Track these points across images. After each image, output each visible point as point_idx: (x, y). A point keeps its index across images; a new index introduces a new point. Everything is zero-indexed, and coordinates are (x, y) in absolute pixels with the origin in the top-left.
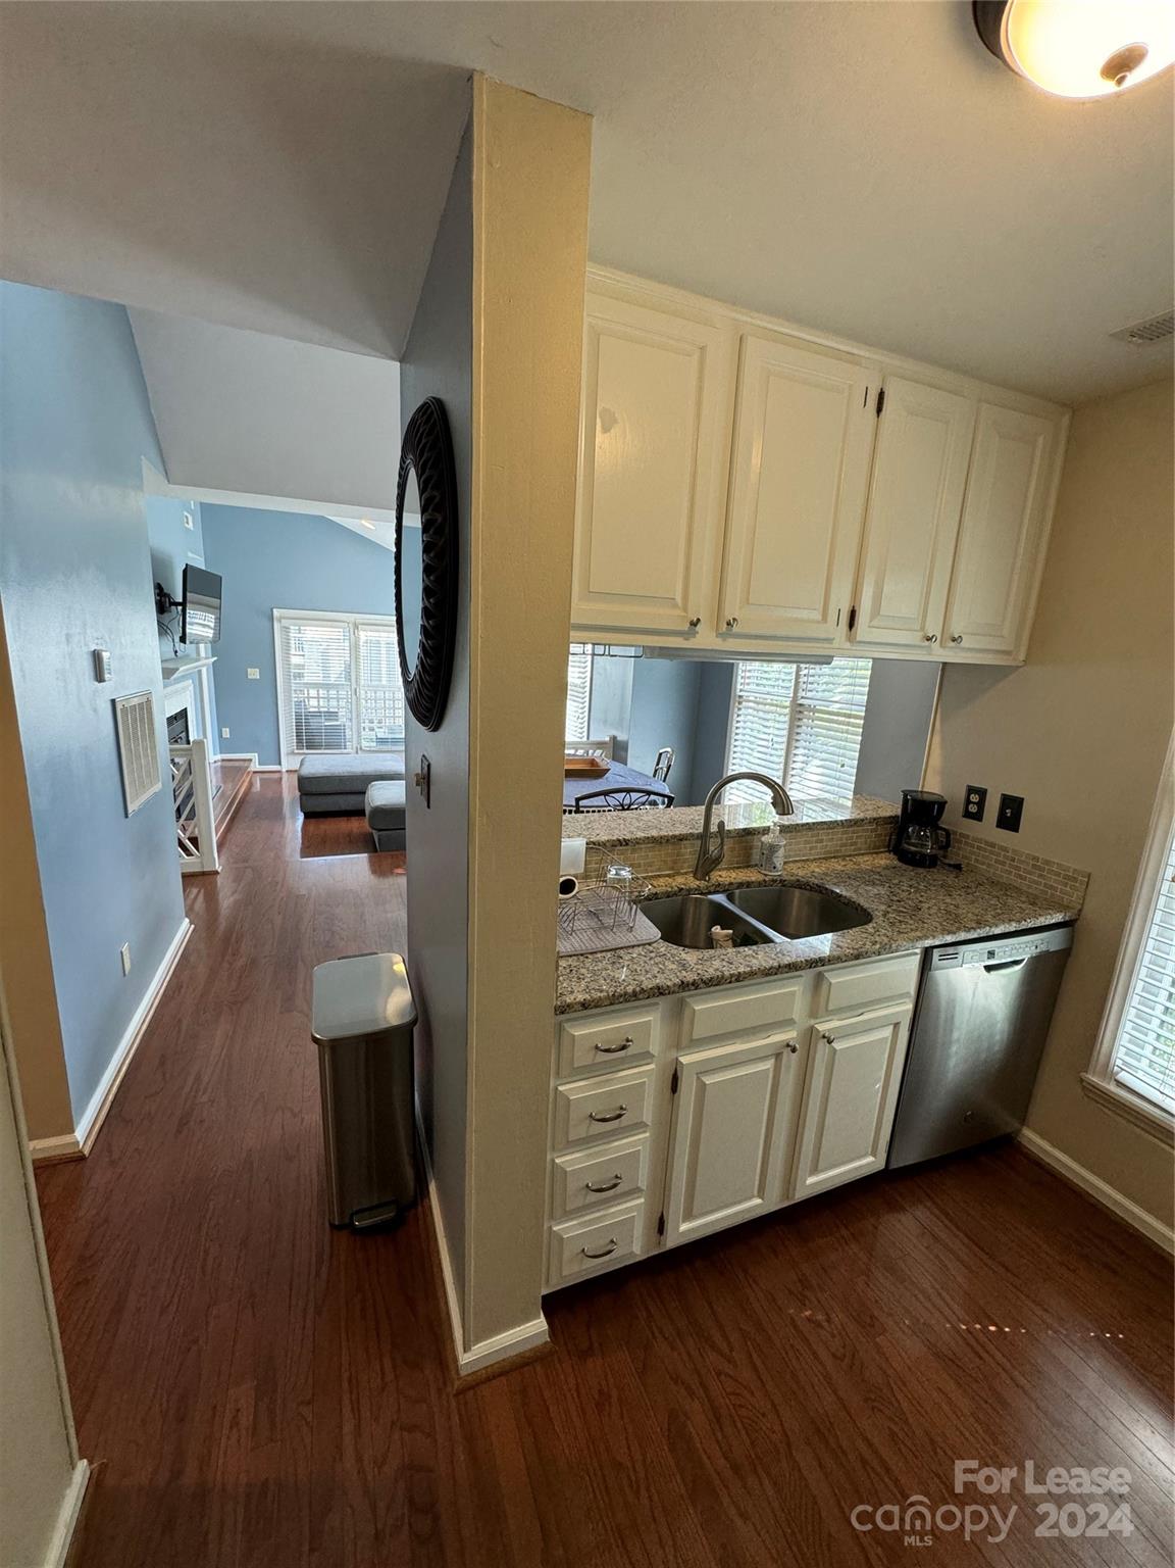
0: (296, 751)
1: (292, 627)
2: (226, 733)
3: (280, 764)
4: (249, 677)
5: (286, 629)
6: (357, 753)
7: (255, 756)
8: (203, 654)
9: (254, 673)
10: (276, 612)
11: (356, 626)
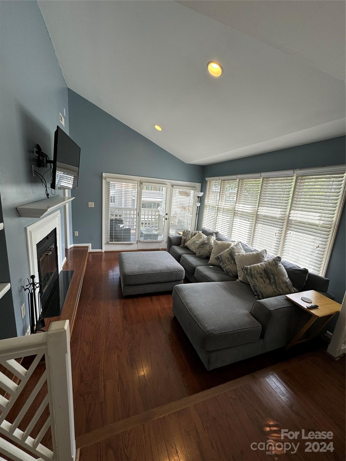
0: (110, 243)
1: (111, 182)
2: (77, 233)
3: (102, 249)
4: (89, 206)
5: (108, 183)
6: (137, 243)
7: (90, 245)
8: (67, 195)
9: (92, 205)
10: (104, 175)
11: (141, 183)
